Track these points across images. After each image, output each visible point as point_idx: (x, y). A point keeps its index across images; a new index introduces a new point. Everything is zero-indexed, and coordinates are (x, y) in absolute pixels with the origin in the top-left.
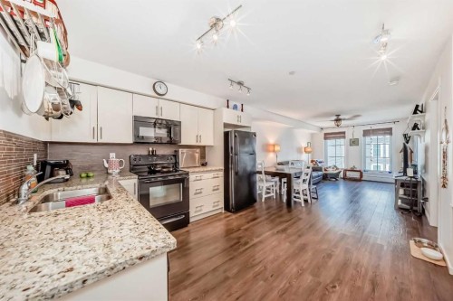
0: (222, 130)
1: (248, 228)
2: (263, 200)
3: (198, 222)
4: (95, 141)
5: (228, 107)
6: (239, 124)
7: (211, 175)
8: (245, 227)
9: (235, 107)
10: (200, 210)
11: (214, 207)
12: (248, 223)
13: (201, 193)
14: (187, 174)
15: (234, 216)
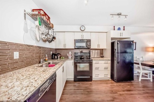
0: (110, 41)
1: (123, 94)
2: (140, 80)
3: (96, 81)
4: (64, 48)
5: (114, 29)
6: (122, 37)
7: (104, 62)
8: (121, 93)
9: (119, 29)
10: (98, 76)
11: (105, 76)
12: (124, 91)
13: (98, 69)
14: (92, 60)
15: (115, 84)
